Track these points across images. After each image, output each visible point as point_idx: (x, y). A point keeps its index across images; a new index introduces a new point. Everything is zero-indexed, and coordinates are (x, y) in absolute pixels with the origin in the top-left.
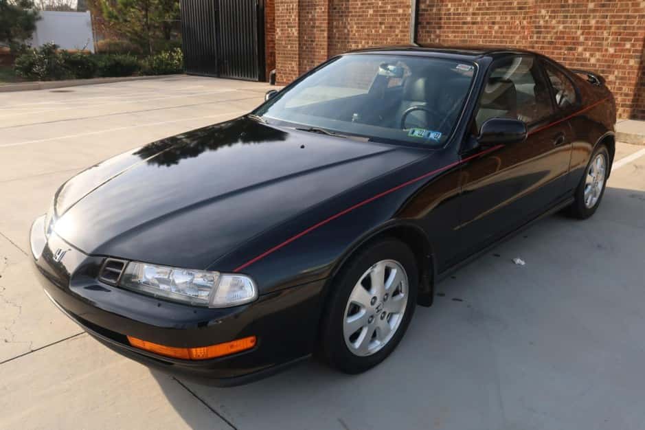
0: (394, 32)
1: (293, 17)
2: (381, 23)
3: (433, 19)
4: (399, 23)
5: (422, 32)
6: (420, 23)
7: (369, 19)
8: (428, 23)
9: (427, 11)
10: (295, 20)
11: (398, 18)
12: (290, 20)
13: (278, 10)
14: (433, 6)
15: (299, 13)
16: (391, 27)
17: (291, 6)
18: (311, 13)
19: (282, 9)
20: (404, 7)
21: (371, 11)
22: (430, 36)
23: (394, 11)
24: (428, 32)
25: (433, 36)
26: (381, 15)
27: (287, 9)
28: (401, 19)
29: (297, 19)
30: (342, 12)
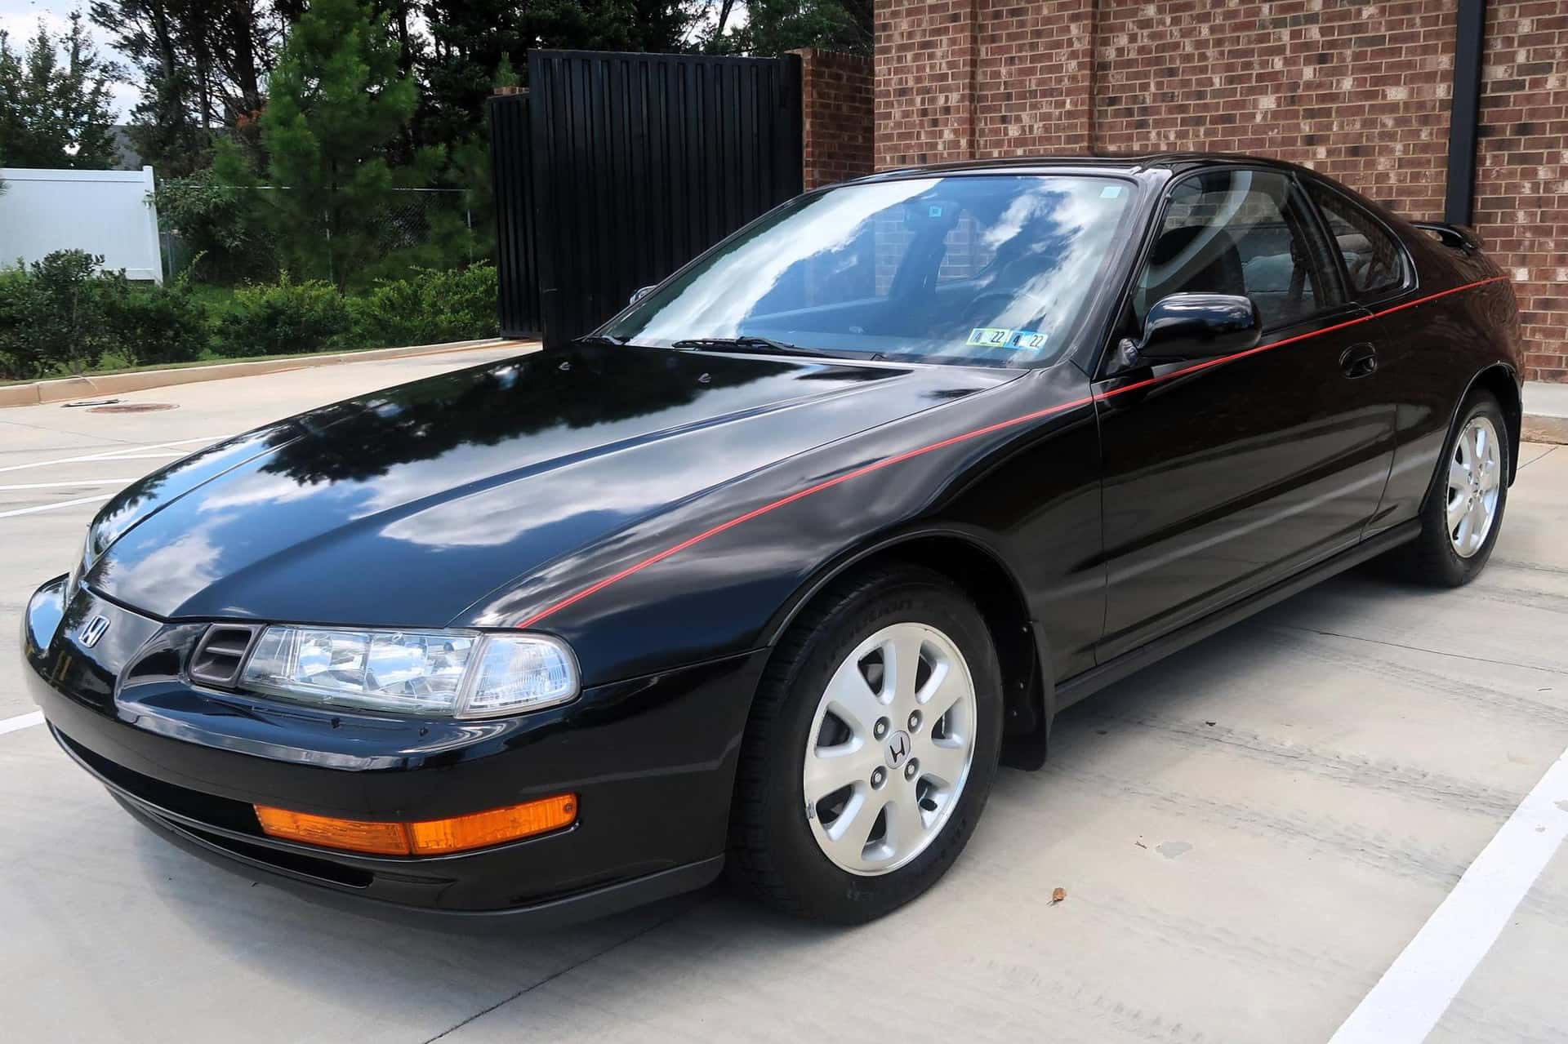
0: (1370, 165)
1: (948, 135)
2: (1311, 140)
3: (1546, 113)
4: (1391, 136)
5: (1497, 160)
6: (1488, 131)
7: (1258, 129)
8: (1523, 129)
9: (1520, 85)
10: (956, 144)
11: (1389, 121)
12: (934, 146)
13: (888, 116)
14: (1548, 68)
15: (972, 121)
16: (1355, 151)
17: (941, 101)
18: (1018, 119)
19: (906, 114)
20: (1412, 79)
21: (1268, 102)
22: (1535, 172)
23: (1372, 95)
24: (1523, 159)
25: (1543, 173)
26: (1310, 114)
27: (924, 113)
28: (1399, 122)
29: (964, 142)
30: (1145, 111)
